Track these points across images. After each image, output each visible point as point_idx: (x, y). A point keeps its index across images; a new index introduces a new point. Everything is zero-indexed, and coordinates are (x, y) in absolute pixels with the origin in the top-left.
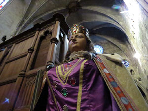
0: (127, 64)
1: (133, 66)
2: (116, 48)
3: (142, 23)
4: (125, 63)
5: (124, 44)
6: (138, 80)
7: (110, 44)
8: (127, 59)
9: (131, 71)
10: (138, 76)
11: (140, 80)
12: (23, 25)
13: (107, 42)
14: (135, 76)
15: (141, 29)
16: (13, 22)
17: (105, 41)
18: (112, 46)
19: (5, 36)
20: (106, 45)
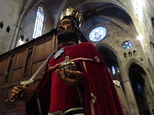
0: (130, 45)
1: (136, 46)
2: (119, 29)
3: (145, 10)
4: (128, 45)
5: (128, 25)
6: (140, 60)
7: (114, 25)
8: (130, 40)
9: (134, 51)
10: (141, 56)
11: (142, 60)
12: (24, 13)
13: (110, 23)
14: (137, 56)
15: (144, 14)
16: (13, 10)
17: (108, 22)
18: (115, 27)
19: (9, 27)
20: (110, 26)
